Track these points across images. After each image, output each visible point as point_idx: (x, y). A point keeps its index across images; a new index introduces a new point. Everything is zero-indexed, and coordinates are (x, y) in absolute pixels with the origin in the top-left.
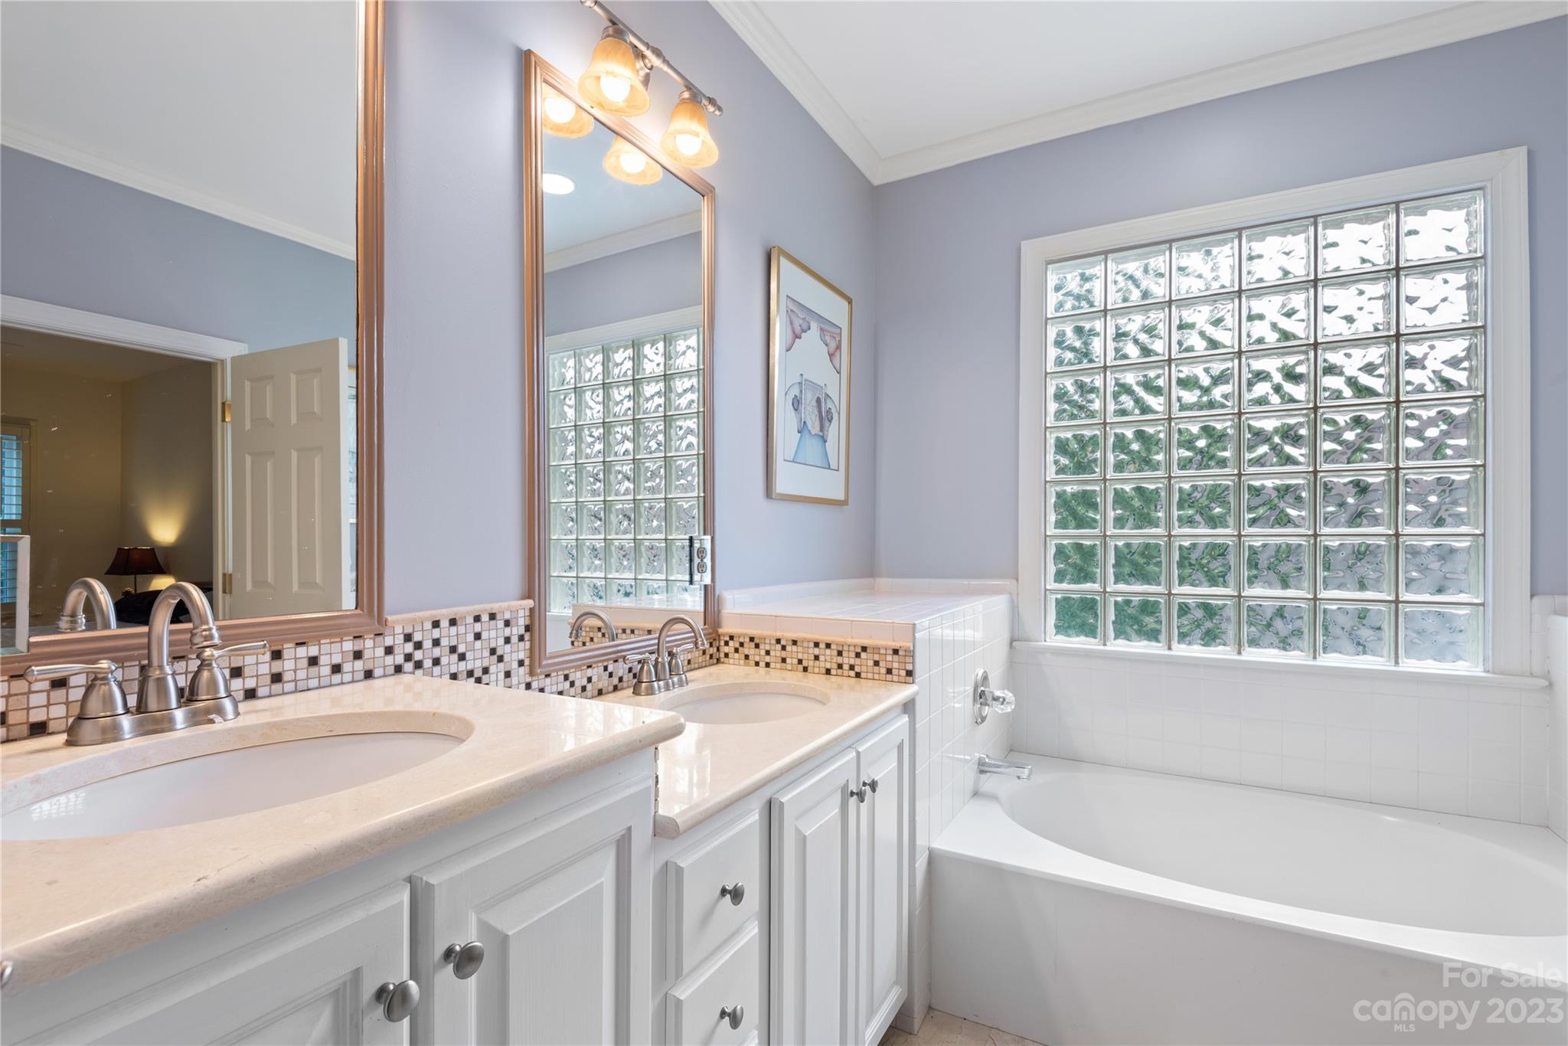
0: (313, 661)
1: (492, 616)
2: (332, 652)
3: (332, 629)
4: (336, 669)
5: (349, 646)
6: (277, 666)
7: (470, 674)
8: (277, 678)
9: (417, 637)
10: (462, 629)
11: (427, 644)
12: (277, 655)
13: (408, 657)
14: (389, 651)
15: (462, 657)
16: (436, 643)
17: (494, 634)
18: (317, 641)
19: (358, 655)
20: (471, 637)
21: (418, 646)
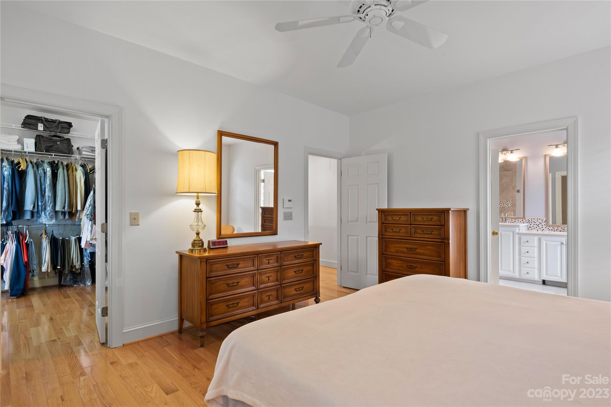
0: (518, 221)
1: (540, 219)
2: (520, 220)
3: (520, 218)
4: (520, 222)
5: (522, 220)
6: (515, 221)
7: (536, 225)
8: (515, 222)
9: (529, 220)
10: (535, 220)
11: (531, 221)
12: (515, 220)
13: (528, 222)
14: (526, 221)
15: (535, 223)
16: (532, 221)
17: (540, 221)
18: (519, 219)
19: (523, 221)
20: (536, 221)
21: (529, 221)
